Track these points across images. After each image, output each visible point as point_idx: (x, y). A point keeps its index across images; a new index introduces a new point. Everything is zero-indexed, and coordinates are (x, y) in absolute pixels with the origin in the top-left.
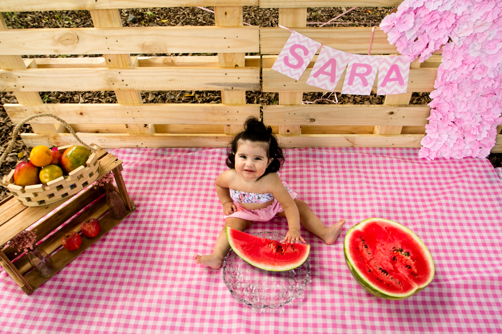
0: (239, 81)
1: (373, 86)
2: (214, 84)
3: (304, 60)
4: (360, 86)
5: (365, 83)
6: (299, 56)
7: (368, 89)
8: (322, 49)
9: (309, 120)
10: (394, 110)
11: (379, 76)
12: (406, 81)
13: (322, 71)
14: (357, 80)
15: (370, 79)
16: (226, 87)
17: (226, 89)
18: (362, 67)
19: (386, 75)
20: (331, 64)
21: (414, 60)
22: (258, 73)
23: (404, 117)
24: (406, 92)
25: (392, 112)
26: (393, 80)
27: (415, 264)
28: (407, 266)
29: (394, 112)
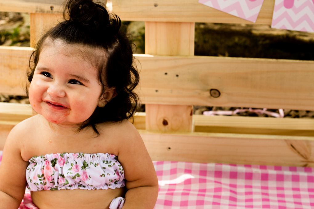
9: (208, 94)
16: (39, 5)
17: (38, 10)
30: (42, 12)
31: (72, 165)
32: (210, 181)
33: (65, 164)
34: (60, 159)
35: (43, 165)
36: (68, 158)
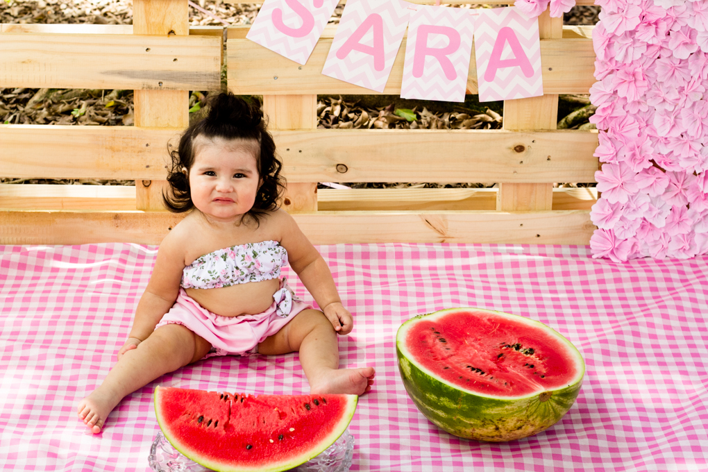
0: (176, 67)
1: (468, 80)
2: (120, 73)
3: (316, 18)
4: (440, 79)
5: (451, 74)
6: (304, 8)
7: (458, 87)
9: (334, 169)
10: (525, 142)
11: (478, 54)
12: (537, 66)
13: (353, 43)
14: (432, 65)
15: (460, 60)
16: (146, 81)
17: (145, 86)
18: (439, 33)
19: (491, 52)
20: (372, 27)
21: (541, 12)
22: (217, 47)
23: (548, 159)
24: (542, 94)
25: (521, 144)
26: (507, 63)
27: (543, 364)
28: (527, 364)
29: (526, 146)
30: (150, 88)
31: (242, 256)
33: (236, 257)
34: (230, 252)
35: (214, 261)
36: (238, 250)
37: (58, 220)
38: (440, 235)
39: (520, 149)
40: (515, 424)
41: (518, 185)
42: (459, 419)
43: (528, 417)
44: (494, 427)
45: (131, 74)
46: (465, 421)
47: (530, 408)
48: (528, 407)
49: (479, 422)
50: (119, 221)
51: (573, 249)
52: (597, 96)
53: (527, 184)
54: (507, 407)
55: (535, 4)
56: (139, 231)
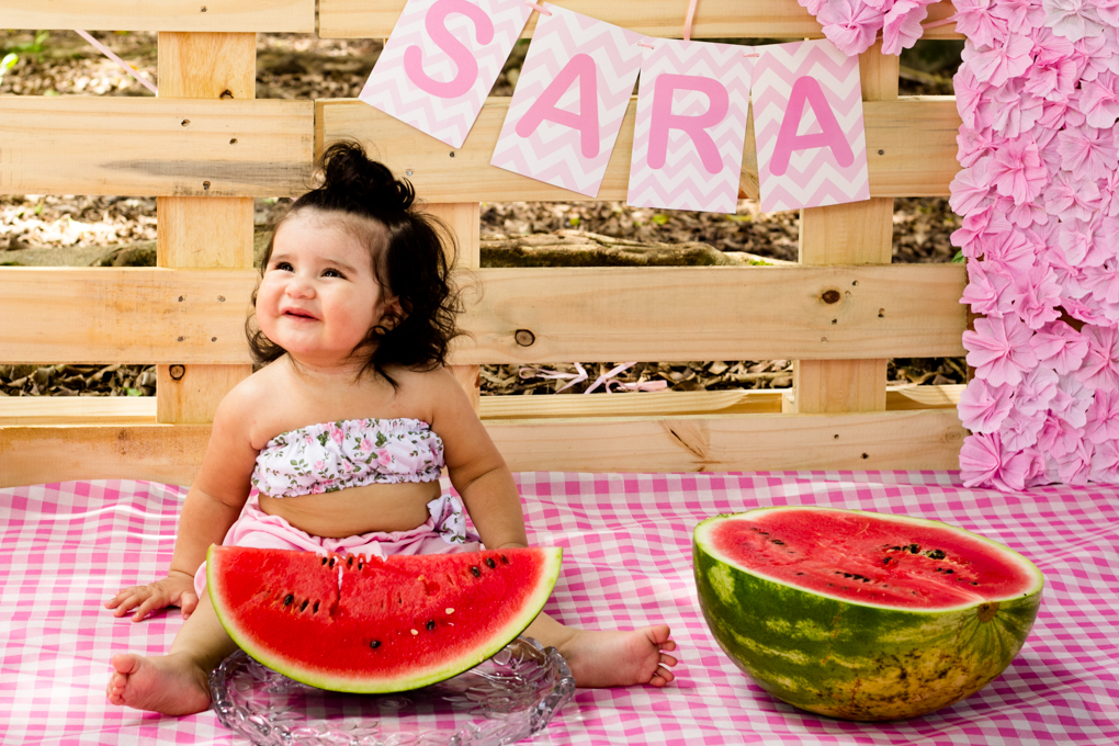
0: (234, 155)
1: (742, 174)
2: (136, 166)
3: (481, 63)
4: (694, 171)
5: (712, 162)
6: (460, 46)
7: (724, 186)
8: (542, 20)
9: (511, 339)
10: (840, 284)
11: (760, 125)
12: (858, 146)
13: (545, 108)
14: (681, 146)
15: (727, 136)
16: (181, 180)
17: (179, 189)
18: (691, 89)
19: (780, 121)
20: (578, 78)
21: (866, 48)
22: (308, 117)
23: (880, 316)
24: (869, 198)
25: (834, 289)
26: (809, 141)
27: (967, 568)
28: (940, 569)
29: (842, 292)
30: (187, 193)
31: (357, 440)
32: (532, 501)
33: (345, 440)
34: (334, 431)
35: (303, 444)
36: (350, 428)
37: (16, 443)
38: (696, 459)
39: (831, 297)
40: (937, 664)
41: (826, 362)
42: (832, 662)
43: (959, 650)
44: (898, 672)
45: (154, 168)
46: (843, 663)
47: (963, 632)
48: (960, 628)
49: (870, 663)
50: (127, 442)
51: (928, 476)
52: (964, 196)
53: (843, 362)
54: (925, 627)
55: (857, 31)
56: (164, 461)
